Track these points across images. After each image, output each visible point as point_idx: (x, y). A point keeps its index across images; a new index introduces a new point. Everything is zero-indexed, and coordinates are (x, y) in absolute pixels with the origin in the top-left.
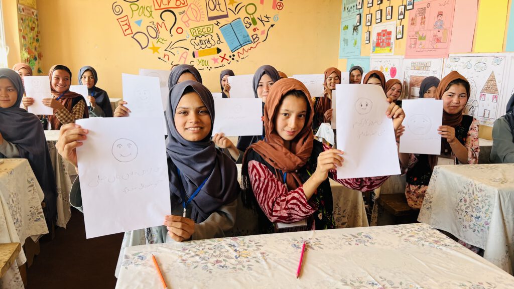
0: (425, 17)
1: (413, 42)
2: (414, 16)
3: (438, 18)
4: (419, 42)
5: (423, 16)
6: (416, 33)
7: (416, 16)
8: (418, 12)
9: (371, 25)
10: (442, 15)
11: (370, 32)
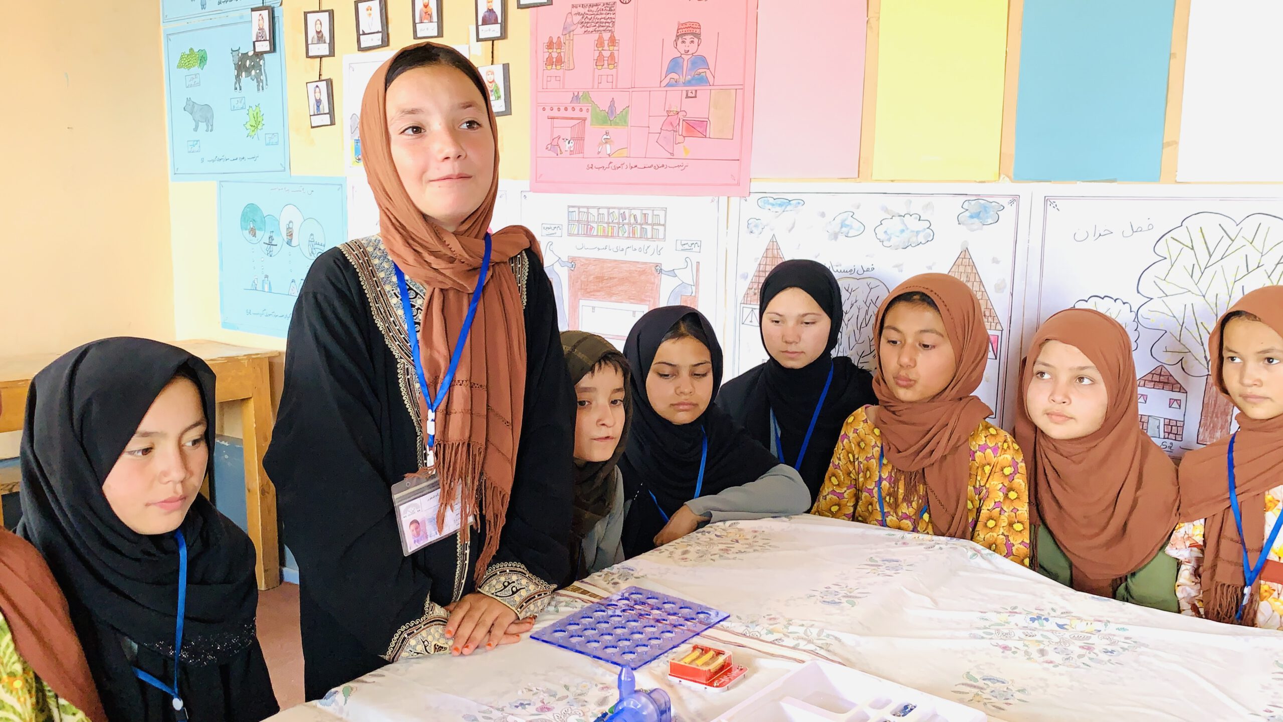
0: (613, 41)
1: (565, 130)
2: (556, 33)
3: (682, 47)
4: (593, 132)
5: (606, 36)
6: (576, 98)
7: (567, 30)
8: (578, 18)
9: (332, 53)
10: (698, 36)
11: (329, 83)
